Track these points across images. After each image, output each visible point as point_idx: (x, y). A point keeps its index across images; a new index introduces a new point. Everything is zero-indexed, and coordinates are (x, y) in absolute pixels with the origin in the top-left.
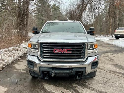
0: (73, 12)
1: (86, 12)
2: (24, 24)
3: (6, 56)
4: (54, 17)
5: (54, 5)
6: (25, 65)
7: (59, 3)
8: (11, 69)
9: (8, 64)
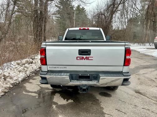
0: (101, 14)
1: (118, 14)
2: (41, 29)
3: (16, 71)
4: (78, 21)
5: (79, 6)
6: (39, 85)
7: (84, 3)
8: (20, 90)
9: (17, 83)
